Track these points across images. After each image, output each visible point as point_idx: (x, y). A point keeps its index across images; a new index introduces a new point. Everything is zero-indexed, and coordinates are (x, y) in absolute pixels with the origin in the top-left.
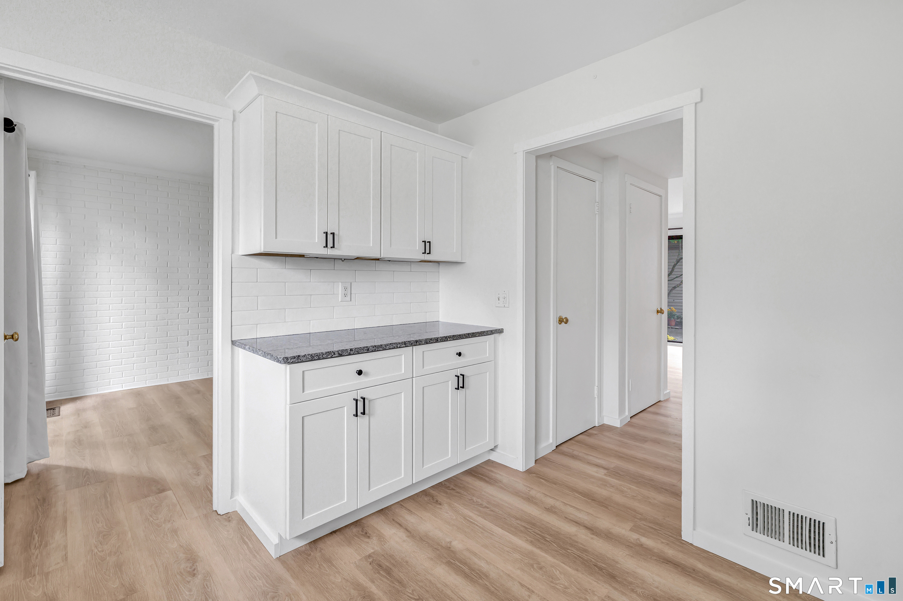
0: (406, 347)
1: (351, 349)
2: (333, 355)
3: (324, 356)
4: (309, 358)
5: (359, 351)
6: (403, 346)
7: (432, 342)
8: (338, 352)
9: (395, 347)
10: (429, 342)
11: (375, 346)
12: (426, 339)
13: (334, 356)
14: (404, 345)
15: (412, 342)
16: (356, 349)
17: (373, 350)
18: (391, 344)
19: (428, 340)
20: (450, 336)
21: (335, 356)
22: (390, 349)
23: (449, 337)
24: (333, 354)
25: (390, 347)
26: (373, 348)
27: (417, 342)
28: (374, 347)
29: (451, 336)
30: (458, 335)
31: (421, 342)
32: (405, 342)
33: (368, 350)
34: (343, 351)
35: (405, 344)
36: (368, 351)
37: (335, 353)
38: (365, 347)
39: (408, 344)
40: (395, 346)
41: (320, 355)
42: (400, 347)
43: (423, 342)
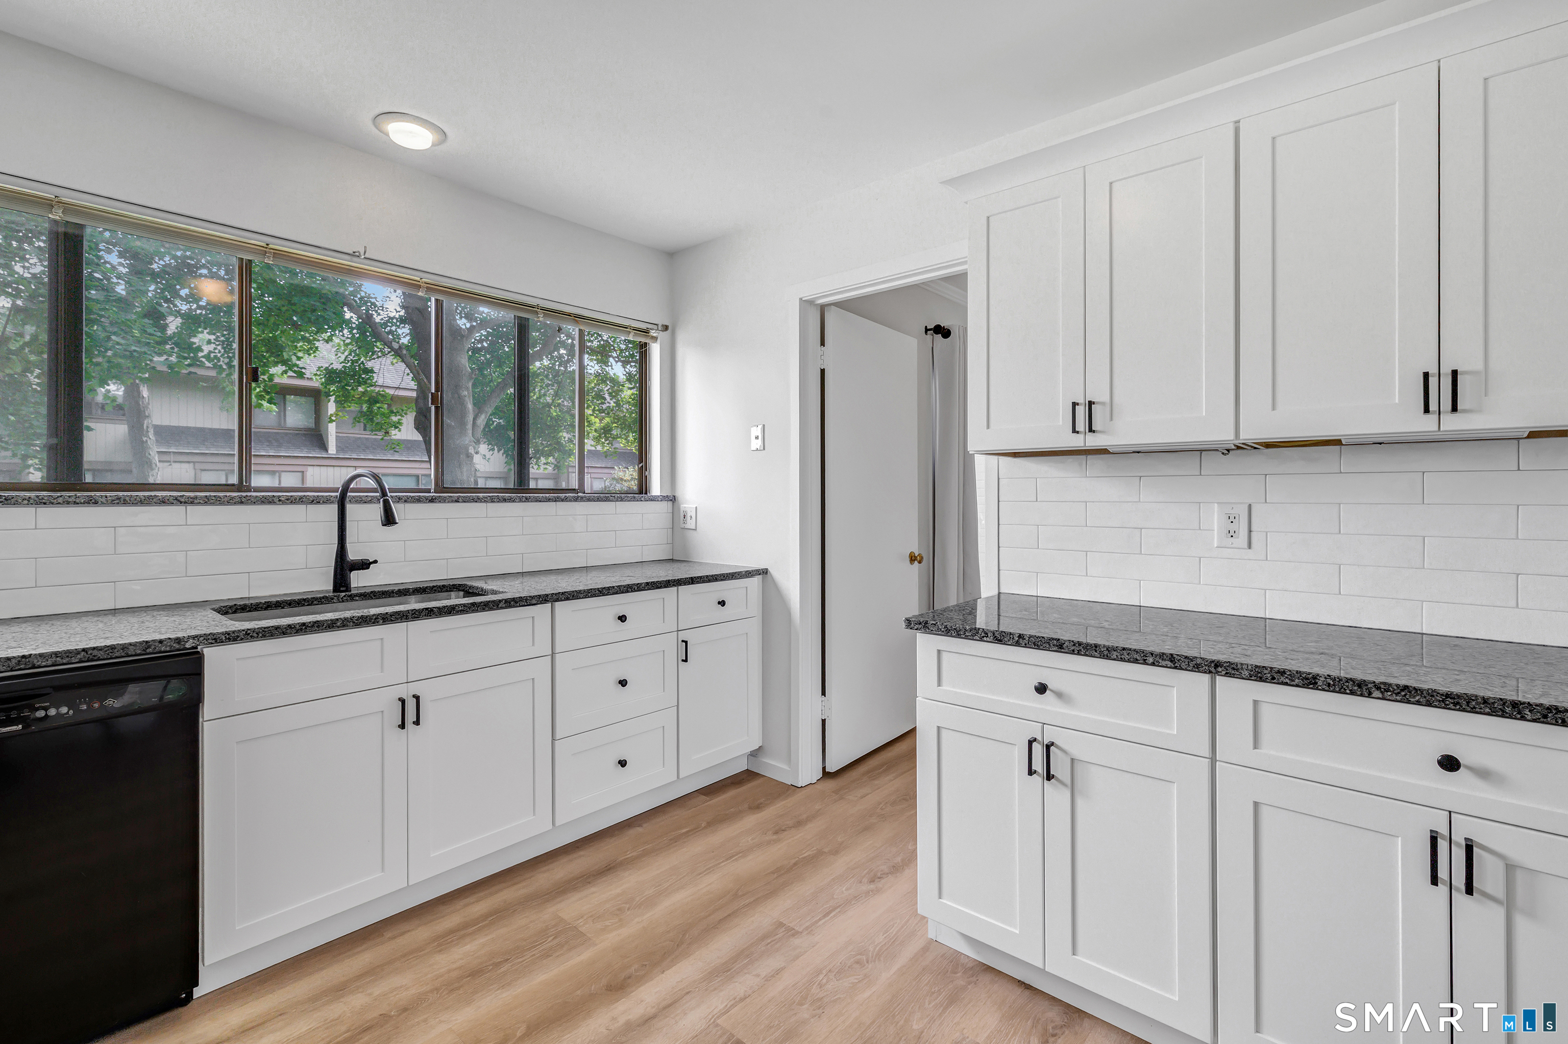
0: (1176, 668)
1: (1020, 635)
2: (983, 637)
3: (967, 634)
4: (942, 630)
5: (1039, 644)
6: (1164, 663)
7: (1288, 681)
8: (994, 634)
9: (1137, 660)
10: (1273, 678)
11: (1080, 644)
12: (1256, 666)
13: (985, 639)
14: (1169, 664)
15: (1199, 661)
16: (1030, 637)
17: (1073, 651)
18: (1124, 649)
19: (1266, 671)
20: (1385, 684)
21: (988, 640)
22: (1122, 660)
23: (1378, 688)
24: (983, 635)
25: (1123, 656)
26: (1074, 645)
27: (1216, 666)
28: (1077, 645)
29: (1390, 685)
30: (1434, 691)
31: (1233, 669)
32: (1172, 655)
33: (1059, 646)
34: (1004, 634)
35: (1171, 661)
36: (1060, 648)
37: (987, 634)
38: (1053, 639)
39: (1183, 664)
40: (1138, 658)
41: (960, 630)
42: (1153, 664)
43: (1247, 673)
